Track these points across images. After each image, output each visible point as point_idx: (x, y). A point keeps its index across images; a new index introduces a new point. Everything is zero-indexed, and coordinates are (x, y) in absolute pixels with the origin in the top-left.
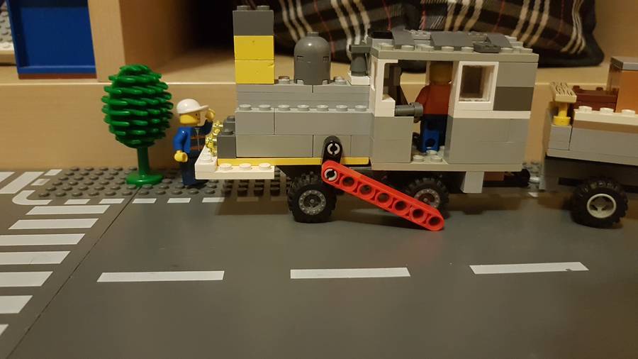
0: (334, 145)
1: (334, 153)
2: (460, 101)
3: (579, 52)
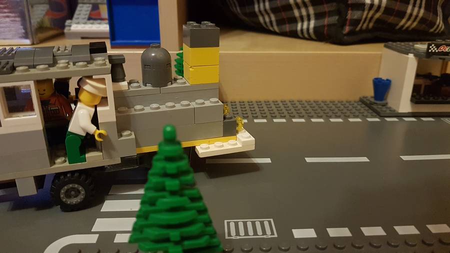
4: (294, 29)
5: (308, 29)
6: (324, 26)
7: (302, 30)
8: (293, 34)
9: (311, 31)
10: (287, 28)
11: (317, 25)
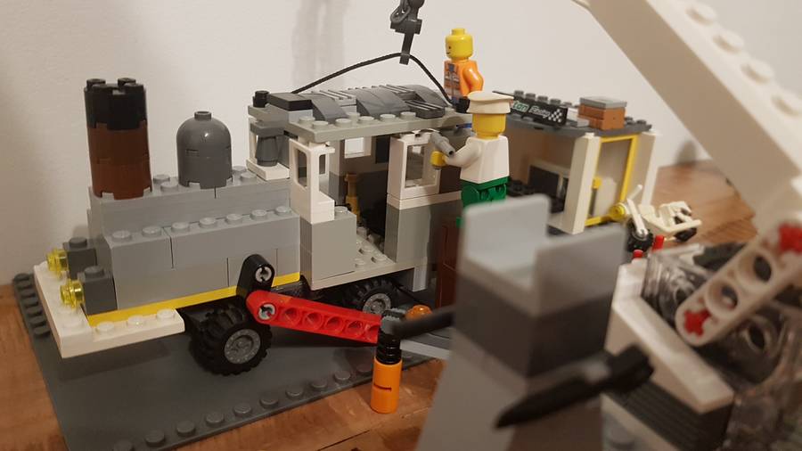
0: (263, 269)
1: (263, 280)
2: (406, 187)
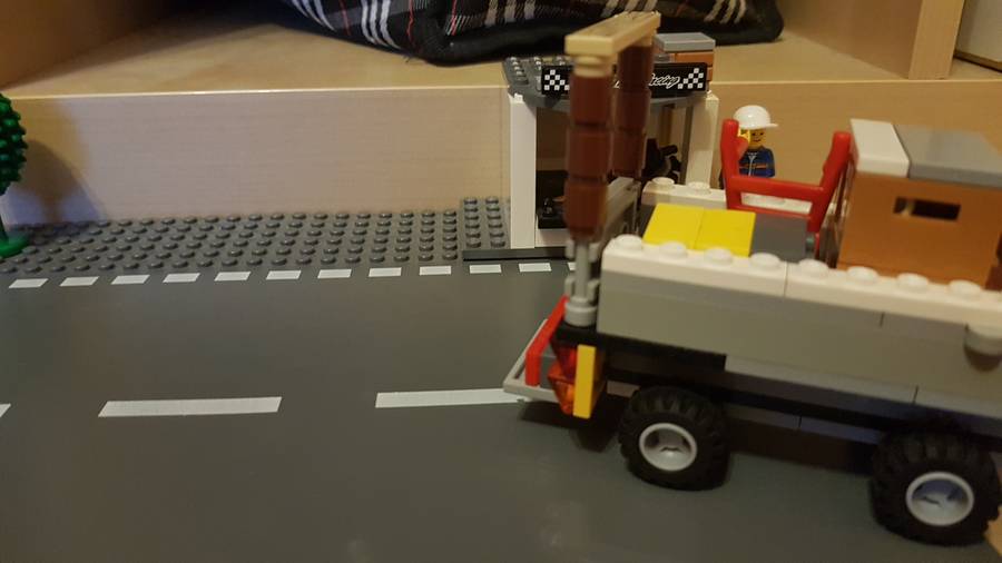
3: (737, 20)
4: (357, 22)
5: (378, 22)
6: (407, 14)
7: (368, 24)
8: (354, 35)
9: (384, 28)
10: (345, 19)
11: (395, 13)
